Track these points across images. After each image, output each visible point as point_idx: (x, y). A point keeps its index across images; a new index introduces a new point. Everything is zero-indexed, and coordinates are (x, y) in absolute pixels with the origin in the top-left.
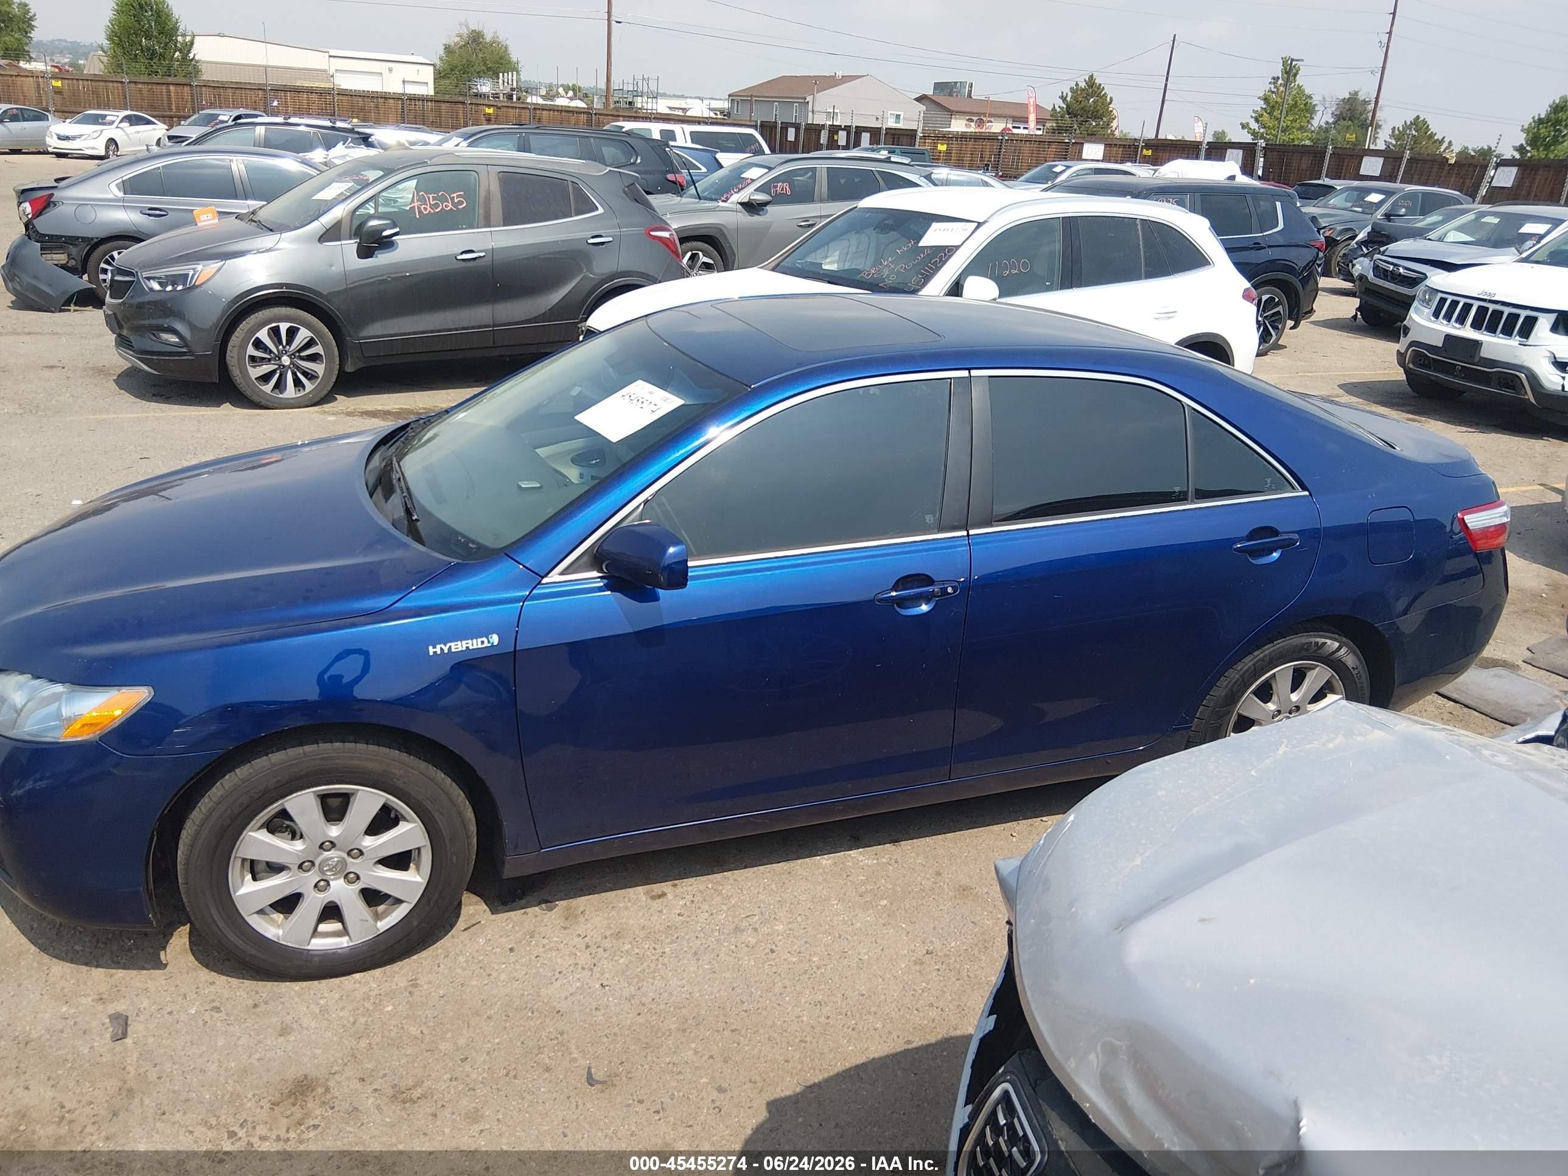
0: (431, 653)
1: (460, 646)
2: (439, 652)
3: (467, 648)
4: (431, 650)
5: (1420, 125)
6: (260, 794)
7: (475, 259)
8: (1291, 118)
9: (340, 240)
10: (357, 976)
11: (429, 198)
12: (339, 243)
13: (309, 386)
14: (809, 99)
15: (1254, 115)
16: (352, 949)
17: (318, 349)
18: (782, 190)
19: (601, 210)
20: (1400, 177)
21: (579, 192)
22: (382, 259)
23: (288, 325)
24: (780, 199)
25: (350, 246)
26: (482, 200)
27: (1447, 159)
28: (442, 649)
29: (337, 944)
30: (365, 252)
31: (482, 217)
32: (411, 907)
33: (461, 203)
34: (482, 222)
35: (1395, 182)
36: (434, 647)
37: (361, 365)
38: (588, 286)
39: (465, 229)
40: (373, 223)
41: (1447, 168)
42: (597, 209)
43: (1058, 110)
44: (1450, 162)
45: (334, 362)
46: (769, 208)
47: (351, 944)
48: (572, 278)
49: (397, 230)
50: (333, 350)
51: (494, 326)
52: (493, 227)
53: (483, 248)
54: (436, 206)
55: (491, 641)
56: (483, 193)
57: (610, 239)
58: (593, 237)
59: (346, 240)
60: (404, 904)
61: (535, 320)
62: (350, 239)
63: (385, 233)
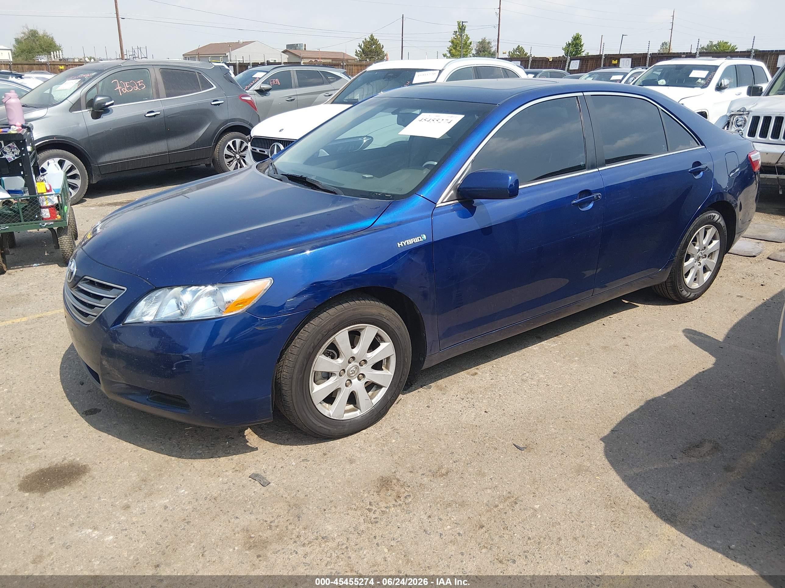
0: (399, 247)
1: (410, 242)
2: (402, 246)
3: (414, 242)
4: (399, 245)
5: (520, 49)
6: (326, 333)
7: (155, 116)
8: (465, 50)
9: (81, 110)
10: (364, 431)
11: (125, 84)
12: (81, 111)
13: (74, 193)
14: (228, 54)
15: (448, 50)
16: (362, 416)
17: (76, 171)
18: (276, 82)
19: (215, 87)
20: (529, 66)
21: (202, 78)
22: (105, 119)
23: (59, 159)
24: (276, 87)
25: (87, 113)
26: (153, 84)
27: (549, 59)
28: (403, 244)
29: (355, 414)
30: (96, 115)
31: (155, 94)
32: (387, 389)
33: (142, 86)
34: (155, 95)
35: (528, 68)
36: (400, 243)
37: (100, 179)
38: (215, 127)
39: (147, 100)
40: (99, 99)
41: (549, 63)
42: (213, 86)
43: (359, 52)
44: (550, 60)
45: (86, 178)
46: (271, 92)
47: (361, 414)
48: (207, 124)
49: (113, 102)
50: (84, 172)
51: (169, 152)
52: (162, 98)
53: (159, 110)
54: (128, 89)
55: (423, 238)
56: (153, 80)
57: (223, 102)
58: (214, 101)
59: (84, 109)
60: (383, 388)
61: (190, 147)
62: (86, 109)
63: (107, 104)
